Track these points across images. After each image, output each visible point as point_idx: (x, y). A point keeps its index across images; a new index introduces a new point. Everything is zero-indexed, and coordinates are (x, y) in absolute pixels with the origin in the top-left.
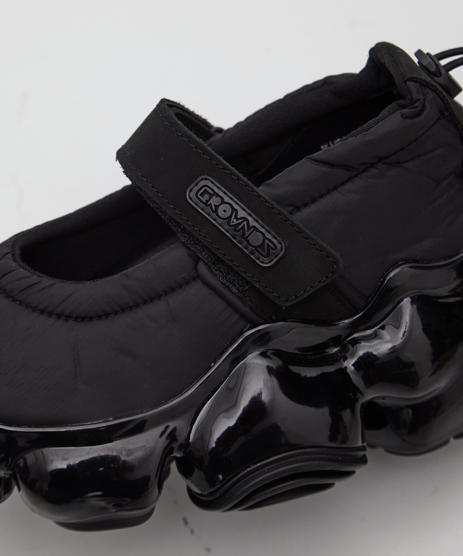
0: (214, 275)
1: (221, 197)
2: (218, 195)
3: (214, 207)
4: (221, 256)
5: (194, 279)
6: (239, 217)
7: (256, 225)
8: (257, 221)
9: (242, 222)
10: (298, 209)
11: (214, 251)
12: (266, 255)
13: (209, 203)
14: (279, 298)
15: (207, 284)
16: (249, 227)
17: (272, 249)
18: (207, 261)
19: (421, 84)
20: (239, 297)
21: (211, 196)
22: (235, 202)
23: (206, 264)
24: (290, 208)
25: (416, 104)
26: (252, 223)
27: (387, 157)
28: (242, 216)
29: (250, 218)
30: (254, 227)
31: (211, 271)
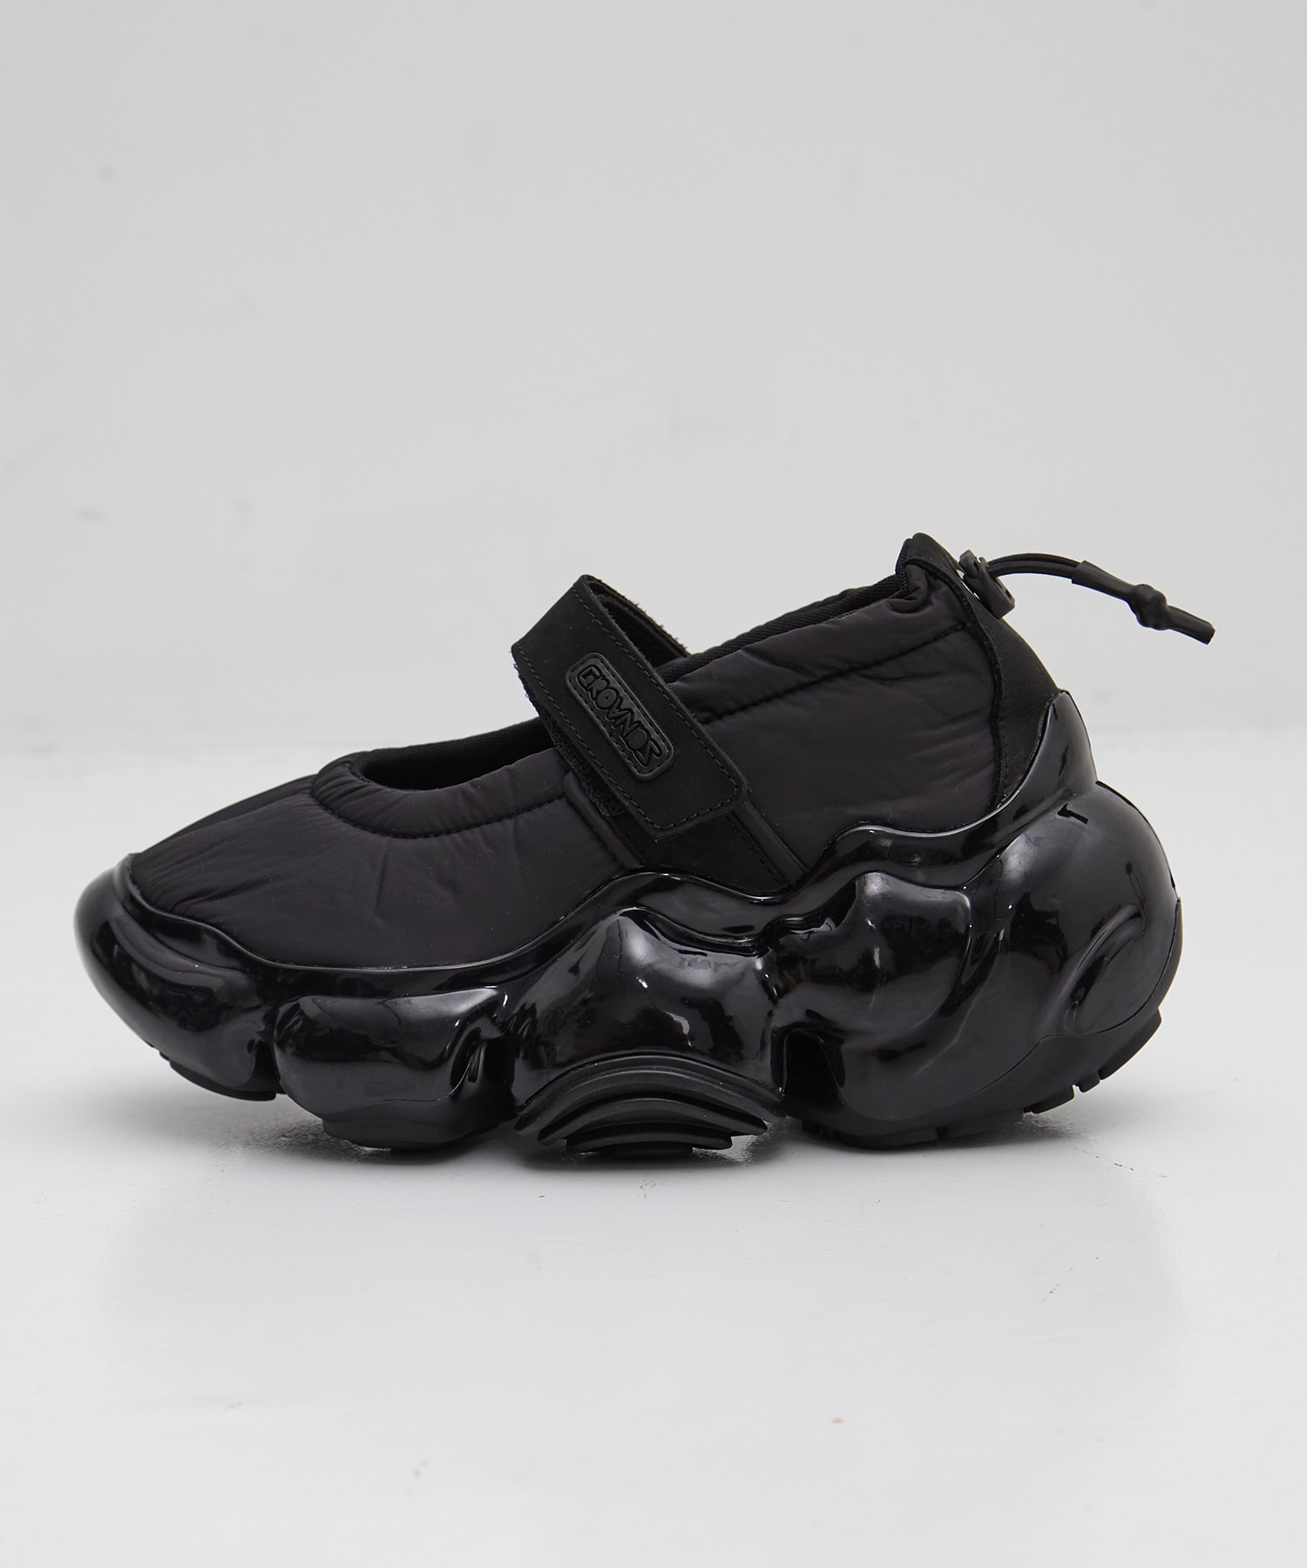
0: (583, 790)
1: (608, 681)
2: (604, 678)
3: (595, 692)
4: (588, 759)
5: (560, 798)
6: (622, 707)
7: (642, 719)
8: (645, 715)
9: (626, 714)
10: (720, 716)
11: (582, 752)
12: (645, 763)
13: (590, 687)
14: (652, 824)
15: (572, 804)
16: (632, 722)
17: (656, 754)
18: (576, 771)
19: (931, 573)
20: (608, 823)
21: (596, 677)
22: (623, 687)
23: (576, 775)
24: (707, 715)
25: (914, 595)
26: (639, 717)
27: (866, 666)
28: (626, 707)
29: (635, 709)
30: (639, 722)
31: (580, 784)
